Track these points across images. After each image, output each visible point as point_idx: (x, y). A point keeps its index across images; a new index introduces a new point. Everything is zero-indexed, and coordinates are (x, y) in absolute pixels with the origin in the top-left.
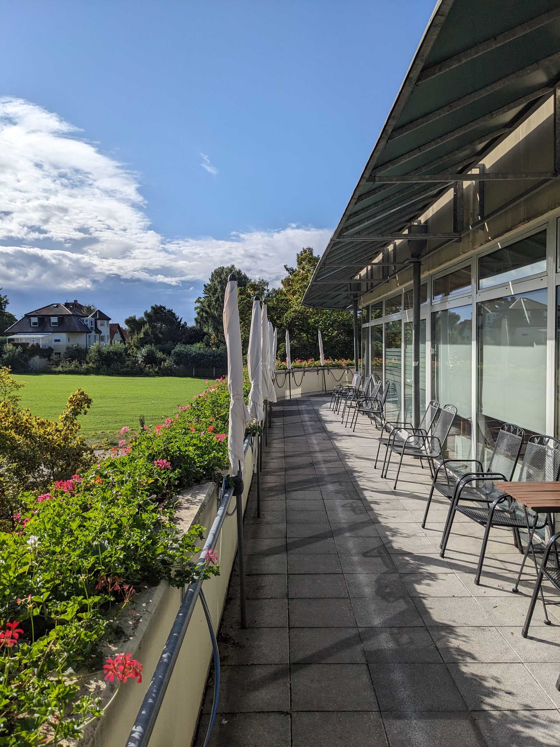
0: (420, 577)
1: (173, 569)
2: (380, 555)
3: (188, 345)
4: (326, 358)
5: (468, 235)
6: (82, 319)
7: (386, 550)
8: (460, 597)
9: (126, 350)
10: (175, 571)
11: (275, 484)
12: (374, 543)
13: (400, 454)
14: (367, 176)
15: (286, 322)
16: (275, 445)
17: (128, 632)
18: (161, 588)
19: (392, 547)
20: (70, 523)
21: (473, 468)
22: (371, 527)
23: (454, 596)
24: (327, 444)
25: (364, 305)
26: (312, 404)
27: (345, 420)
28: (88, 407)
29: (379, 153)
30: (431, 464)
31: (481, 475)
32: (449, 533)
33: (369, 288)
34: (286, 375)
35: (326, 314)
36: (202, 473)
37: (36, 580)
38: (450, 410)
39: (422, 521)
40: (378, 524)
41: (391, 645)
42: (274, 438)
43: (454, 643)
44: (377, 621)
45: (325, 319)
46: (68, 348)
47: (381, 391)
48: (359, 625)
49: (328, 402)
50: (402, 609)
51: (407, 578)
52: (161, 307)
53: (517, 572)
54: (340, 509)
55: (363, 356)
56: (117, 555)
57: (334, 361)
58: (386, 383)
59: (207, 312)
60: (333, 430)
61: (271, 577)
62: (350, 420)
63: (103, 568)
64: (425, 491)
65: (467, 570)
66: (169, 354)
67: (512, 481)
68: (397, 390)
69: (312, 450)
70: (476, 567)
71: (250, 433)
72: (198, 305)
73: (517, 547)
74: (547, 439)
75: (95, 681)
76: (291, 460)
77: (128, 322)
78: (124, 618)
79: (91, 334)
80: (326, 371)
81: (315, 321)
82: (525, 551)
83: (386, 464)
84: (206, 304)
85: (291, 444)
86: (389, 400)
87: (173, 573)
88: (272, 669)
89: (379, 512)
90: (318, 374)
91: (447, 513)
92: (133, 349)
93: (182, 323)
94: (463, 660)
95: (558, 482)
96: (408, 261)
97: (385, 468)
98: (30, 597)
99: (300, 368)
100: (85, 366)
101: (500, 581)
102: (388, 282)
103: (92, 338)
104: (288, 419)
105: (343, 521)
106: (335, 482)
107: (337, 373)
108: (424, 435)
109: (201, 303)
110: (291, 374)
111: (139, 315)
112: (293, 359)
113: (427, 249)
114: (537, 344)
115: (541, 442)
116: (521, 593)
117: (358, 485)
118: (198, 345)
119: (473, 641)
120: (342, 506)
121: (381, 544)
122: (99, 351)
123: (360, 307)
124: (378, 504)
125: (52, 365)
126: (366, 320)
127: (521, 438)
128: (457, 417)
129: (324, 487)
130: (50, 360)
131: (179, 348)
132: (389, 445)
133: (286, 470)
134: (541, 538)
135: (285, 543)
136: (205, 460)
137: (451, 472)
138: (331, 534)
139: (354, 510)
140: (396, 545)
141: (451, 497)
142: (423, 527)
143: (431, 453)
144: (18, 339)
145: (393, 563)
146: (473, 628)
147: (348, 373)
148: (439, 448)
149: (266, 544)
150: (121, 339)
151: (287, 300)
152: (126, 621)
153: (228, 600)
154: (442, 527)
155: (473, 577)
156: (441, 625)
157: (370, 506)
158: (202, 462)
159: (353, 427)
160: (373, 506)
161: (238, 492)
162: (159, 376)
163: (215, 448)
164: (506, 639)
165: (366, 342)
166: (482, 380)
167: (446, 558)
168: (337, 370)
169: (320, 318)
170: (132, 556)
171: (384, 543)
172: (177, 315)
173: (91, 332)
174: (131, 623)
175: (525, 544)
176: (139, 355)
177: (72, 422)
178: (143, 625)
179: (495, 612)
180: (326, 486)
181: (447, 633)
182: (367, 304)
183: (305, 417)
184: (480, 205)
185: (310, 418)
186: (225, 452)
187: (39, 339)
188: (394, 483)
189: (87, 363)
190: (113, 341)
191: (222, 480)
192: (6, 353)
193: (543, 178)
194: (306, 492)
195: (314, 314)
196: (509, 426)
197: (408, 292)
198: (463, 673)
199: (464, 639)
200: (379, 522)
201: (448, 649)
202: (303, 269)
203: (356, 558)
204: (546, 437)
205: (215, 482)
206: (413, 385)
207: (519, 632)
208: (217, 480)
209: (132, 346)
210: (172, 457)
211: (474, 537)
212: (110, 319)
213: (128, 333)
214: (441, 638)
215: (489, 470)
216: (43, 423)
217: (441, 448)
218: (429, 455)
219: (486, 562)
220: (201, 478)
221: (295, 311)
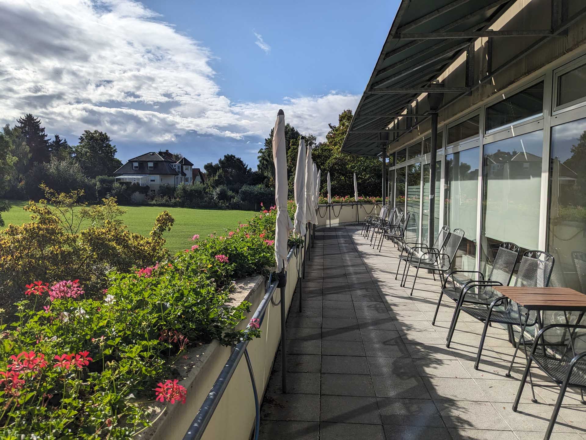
0: (430, 362)
1: (223, 332)
2: (397, 344)
3: (251, 186)
4: (359, 195)
5: (478, 88)
6: (172, 164)
7: (402, 341)
8: (462, 379)
9: (205, 189)
10: (225, 333)
11: (315, 289)
12: (393, 335)
13: (416, 267)
14: (393, 32)
15: (328, 167)
16: (316, 260)
17: (184, 374)
18: (213, 346)
19: (407, 339)
20: (143, 292)
21: (476, 277)
22: (390, 323)
23: (456, 378)
24: (358, 261)
25: (391, 152)
26: (348, 231)
27: (373, 243)
28: (172, 225)
29: (403, 11)
30: (442, 278)
31: (483, 283)
32: (454, 329)
33: (396, 137)
34: (327, 208)
35: (360, 161)
36: (254, 268)
37: (112, 330)
38: (459, 233)
39: (432, 320)
40: (396, 321)
41: (403, 412)
42: (316, 255)
43: (455, 413)
44: (392, 394)
45: (359, 165)
46: (160, 187)
47: (403, 221)
48: (377, 395)
49: (360, 230)
50: (413, 385)
51: (418, 362)
52: (232, 156)
53: (510, 362)
54: (366, 309)
55: (390, 194)
56: (176, 313)
57: (366, 198)
58: (407, 214)
59: (267, 161)
60: (363, 250)
61: (308, 357)
62: (377, 243)
63: (165, 323)
64: (436, 297)
65: (469, 358)
66: (237, 192)
67: (510, 286)
68: (416, 219)
69: (345, 264)
70: (476, 356)
71: (294, 245)
72: (261, 154)
73: (511, 343)
74: (539, 253)
75: (152, 407)
76: (328, 271)
77: (207, 167)
78: (181, 364)
79: (178, 176)
80: (359, 206)
81: (351, 166)
82: (517, 346)
83: (405, 277)
84: (266, 154)
85: (329, 260)
86: (410, 228)
87: (223, 335)
88: (306, 425)
89: (397, 312)
90: (352, 208)
91: (453, 314)
92: (210, 188)
93: (248, 168)
94: (462, 426)
95: (547, 288)
96: (427, 113)
97: (404, 280)
98: (102, 338)
99: (339, 203)
100: (173, 201)
101: (495, 367)
102: (411, 132)
103: (179, 179)
104: (328, 241)
105: (368, 317)
106: (363, 289)
107: (368, 207)
108: (437, 252)
109: (263, 153)
110: (331, 207)
111: (215, 162)
112: (333, 195)
113: (444, 103)
114: (533, 177)
115: (534, 256)
116: (513, 378)
117: (382, 292)
118: (260, 186)
119: (471, 412)
120: (368, 307)
121: (398, 336)
122: (184, 189)
123: (388, 154)
124: (397, 306)
125: (149, 199)
126: (392, 164)
127: (517, 253)
128: (464, 240)
129: (354, 292)
130: (147, 195)
131: (245, 188)
132: (408, 260)
133: (323, 278)
134: (532, 336)
135: (320, 332)
136: (256, 259)
137: (458, 284)
138: (358, 327)
139: (377, 309)
140: (410, 337)
141: (457, 300)
142: (433, 324)
143: (442, 267)
144: (123, 179)
145: (407, 350)
146: (471, 402)
147: (377, 207)
148: (449, 263)
149: (306, 331)
150: (200, 180)
151: (329, 150)
152: (182, 367)
153: (273, 372)
154: (449, 325)
155: (473, 363)
156: (445, 399)
157: (390, 307)
158: (254, 260)
159: (379, 248)
160: (392, 307)
161: (282, 285)
162: (230, 209)
163: (264, 250)
164: (499, 412)
165: (392, 184)
166: (485, 213)
167: (451, 348)
168: (368, 205)
169: (355, 164)
170: (190, 319)
171: (401, 335)
172: (244, 162)
173: (178, 175)
174: (186, 368)
175: (517, 340)
176: (214, 193)
177: (159, 236)
178: (196, 370)
179: (491, 391)
180: (356, 292)
181: (450, 405)
182: (393, 151)
183: (340, 241)
184: (488, 64)
185: (345, 241)
186: (272, 254)
187: (139, 179)
188: (411, 291)
189: (175, 198)
190: (195, 182)
191: (269, 275)
192: (114, 190)
193: (542, 35)
194: (340, 295)
195: (351, 162)
196: (507, 244)
197: (427, 140)
198: (462, 436)
199: (463, 410)
200: (397, 320)
201: (449, 417)
202: (343, 125)
203: (377, 346)
204: (538, 252)
205: (264, 276)
206: (429, 215)
207: (510, 407)
208: (265, 274)
209: (209, 186)
210: (230, 254)
211: (475, 333)
212: (193, 165)
213: (206, 176)
214: (444, 409)
215: (489, 279)
216: (137, 237)
217: (450, 264)
218: (440, 269)
219: (483, 352)
220: (253, 272)
221: (335, 158)
